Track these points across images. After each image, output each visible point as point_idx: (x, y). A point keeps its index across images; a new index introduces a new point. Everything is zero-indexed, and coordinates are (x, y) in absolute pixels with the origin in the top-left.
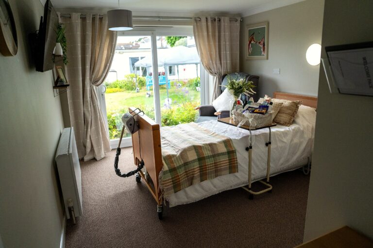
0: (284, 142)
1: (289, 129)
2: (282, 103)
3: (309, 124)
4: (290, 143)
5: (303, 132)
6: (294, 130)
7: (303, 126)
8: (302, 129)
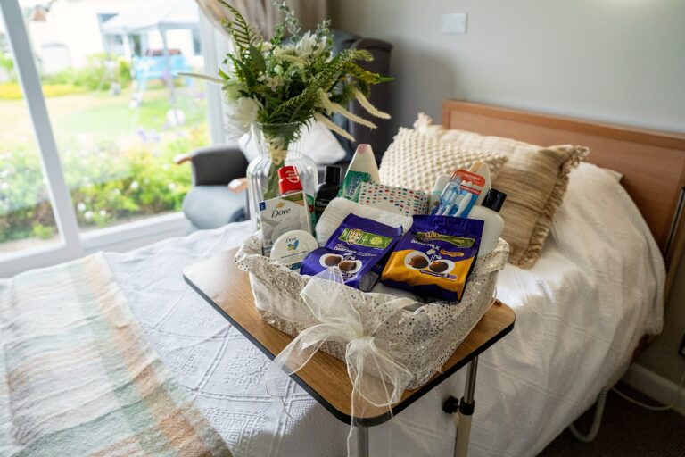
0: (527, 366)
1: (541, 286)
2: (504, 160)
3: (611, 251)
4: (552, 361)
5: (595, 296)
6: (562, 292)
7: (594, 263)
8: (591, 281)
